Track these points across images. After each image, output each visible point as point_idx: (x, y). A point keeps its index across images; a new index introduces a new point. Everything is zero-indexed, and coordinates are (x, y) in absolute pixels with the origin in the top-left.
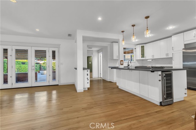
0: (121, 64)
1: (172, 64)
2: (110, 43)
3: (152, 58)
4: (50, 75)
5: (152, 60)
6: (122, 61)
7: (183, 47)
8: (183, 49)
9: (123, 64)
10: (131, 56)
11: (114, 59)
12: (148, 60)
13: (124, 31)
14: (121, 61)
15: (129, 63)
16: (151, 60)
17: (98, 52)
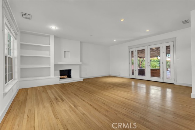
4: (164, 72)
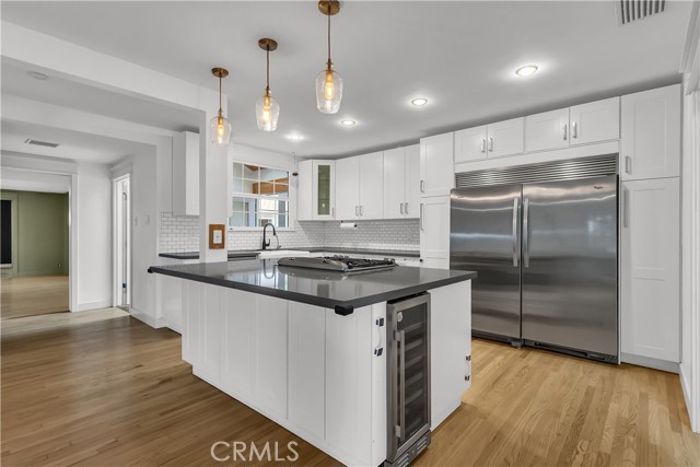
0: (212, 246)
1: (418, 242)
2: (169, 133)
3: (357, 218)
5: (357, 223)
6: (221, 227)
7: (452, 185)
8: (452, 191)
9: (222, 246)
10: (282, 204)
11: (188, 213)
12: (342, 225)
13: (226, 72)
14: (212, 228)
15: (269, 236)
16: (353, 224)
17: (111, 170)
